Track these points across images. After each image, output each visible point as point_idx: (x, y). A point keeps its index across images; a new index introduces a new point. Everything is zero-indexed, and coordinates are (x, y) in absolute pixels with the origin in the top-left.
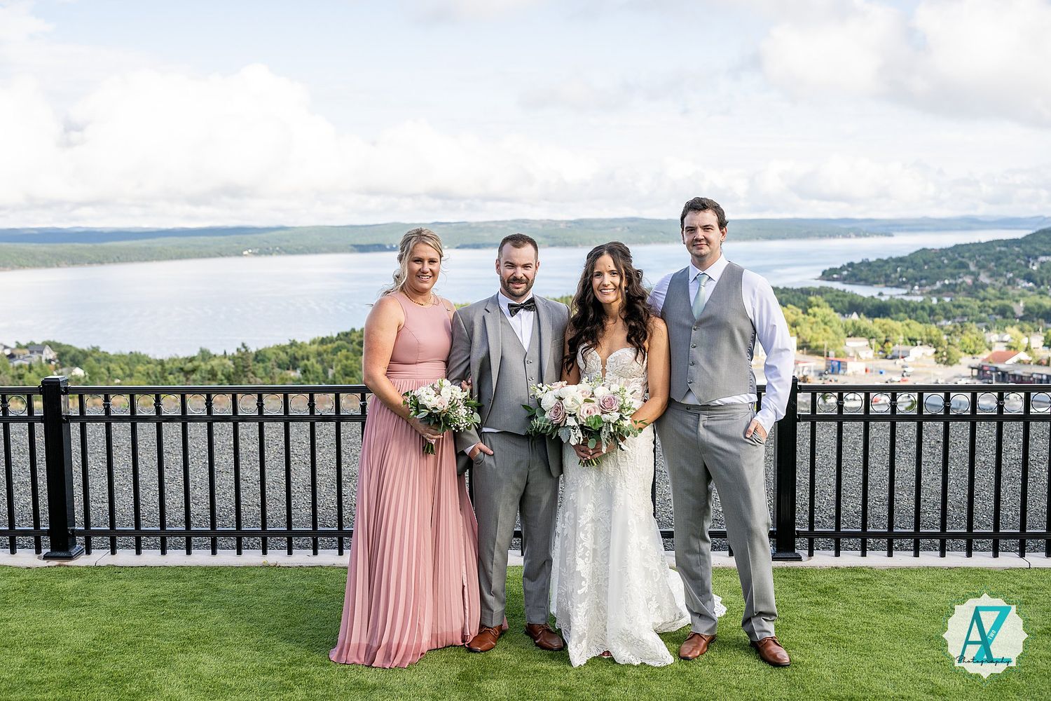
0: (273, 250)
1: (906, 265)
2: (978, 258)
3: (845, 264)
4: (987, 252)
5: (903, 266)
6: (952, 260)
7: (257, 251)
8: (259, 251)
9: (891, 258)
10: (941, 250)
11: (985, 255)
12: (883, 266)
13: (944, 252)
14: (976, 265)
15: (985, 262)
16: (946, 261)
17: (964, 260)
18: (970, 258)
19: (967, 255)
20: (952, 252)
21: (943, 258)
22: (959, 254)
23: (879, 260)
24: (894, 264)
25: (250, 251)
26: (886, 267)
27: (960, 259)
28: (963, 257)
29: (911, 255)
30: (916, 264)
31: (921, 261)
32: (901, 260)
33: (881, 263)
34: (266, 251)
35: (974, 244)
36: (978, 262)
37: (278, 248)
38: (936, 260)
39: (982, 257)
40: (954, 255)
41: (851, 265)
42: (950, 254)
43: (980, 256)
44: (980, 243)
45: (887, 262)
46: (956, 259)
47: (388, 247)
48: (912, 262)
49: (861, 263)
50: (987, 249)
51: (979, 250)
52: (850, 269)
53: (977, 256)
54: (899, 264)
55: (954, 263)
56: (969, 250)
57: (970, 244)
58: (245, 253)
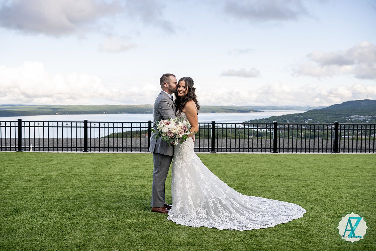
0: (66, 113)
1: (268, 121)
2: (290, 119)
3: (250, 120)
4: (292, 117)
5: (267, 121)
6: (282, 119)
7: (60, 113)
8: (61, 113)
9: (263, 119)
10: (279, 116)
11: (292, 118)
12: (261, 121)
13: (279, 117)
14: (289, 121)
15: (292, 120)
16: (280, 120)
17: (286, 120)
18: (288, 119)
19: (287, 118)
20: (282, 117)
21: (279, 119)
22: (284, 118)
23: (260, 119)
24: (264, 120)
25: (58, 113)
26: (262, 121)
27: (284, 119)
28: (285, 119)
29: (269, 118)
30: (271, 121)
31: (273, 120)
32: (266, 119)
33: (260, 120)
34: (64, 113)
35: (289, 115)
36: (290, 120)
37: (68, 112)
38: (277, 119)
39: (291, 119)
40: (283, 118)
41: (251, 120)
42: (281, 118)
43: (290, 118)
44: (290, 115)
45: (262, 120)
46: (283, 119)
47: (104, 112)
48: (270, 120)
49: (254, 120)
50: (293, 116)
51: (290, 116)
52: (251, 122)
53: (289, 118)
54: (266, 120)
55: (283, 120)
56: (287, 117)
57: (288, 115)
58: (57, 114)
